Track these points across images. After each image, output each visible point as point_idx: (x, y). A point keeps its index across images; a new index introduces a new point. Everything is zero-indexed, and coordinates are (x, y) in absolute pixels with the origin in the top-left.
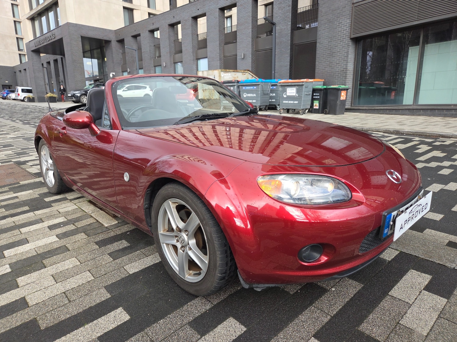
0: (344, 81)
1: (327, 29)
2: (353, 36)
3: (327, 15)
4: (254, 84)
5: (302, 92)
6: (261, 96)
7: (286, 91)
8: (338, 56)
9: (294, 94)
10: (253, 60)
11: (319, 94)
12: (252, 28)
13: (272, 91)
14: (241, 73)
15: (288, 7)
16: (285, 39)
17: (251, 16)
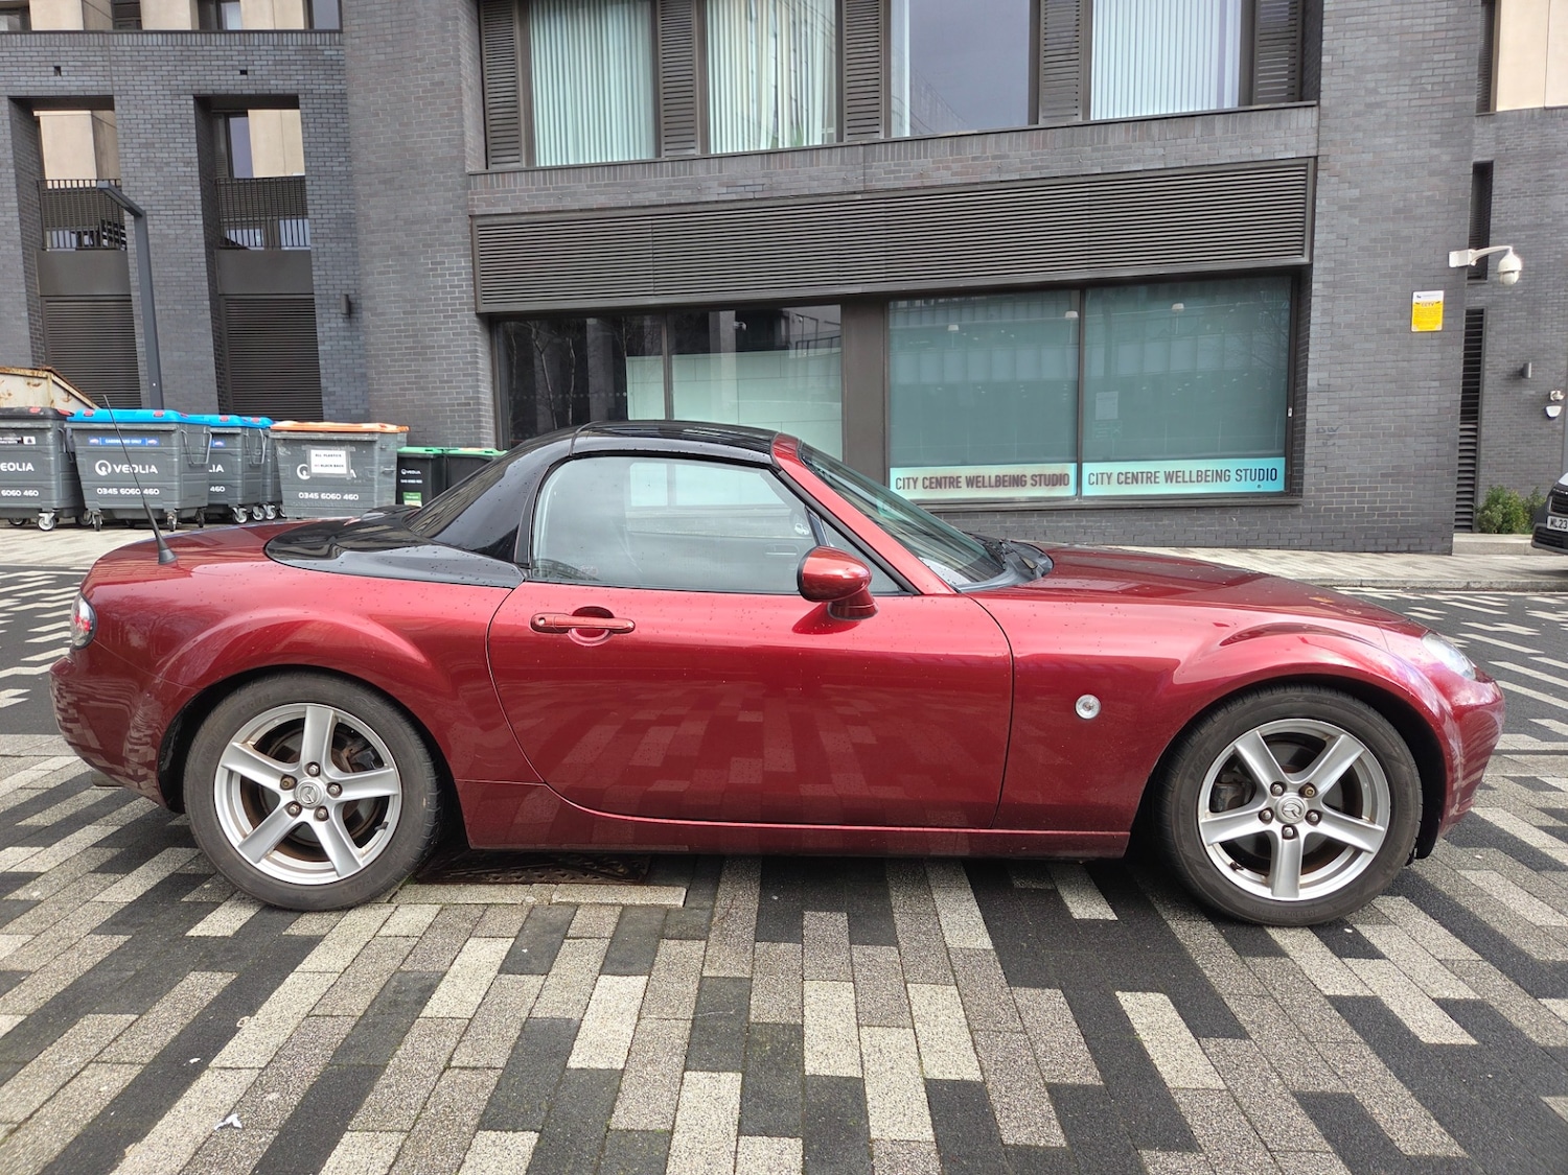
0: (473, 434)
1: (394, 272)
2: (484, 309)
3: (389, 231)
4: (145, 427)
5: (373, 465)
6: (180, 473)
7: (305, 460)
8: (445, 359)
9: (343, 471)
10: (36, 329)
11: (419, 472)
12: (20, 210)
13: (216, 456)
14: (22, 379)
15: (182, 164)
16: (184, 274)
17: (11, 161)
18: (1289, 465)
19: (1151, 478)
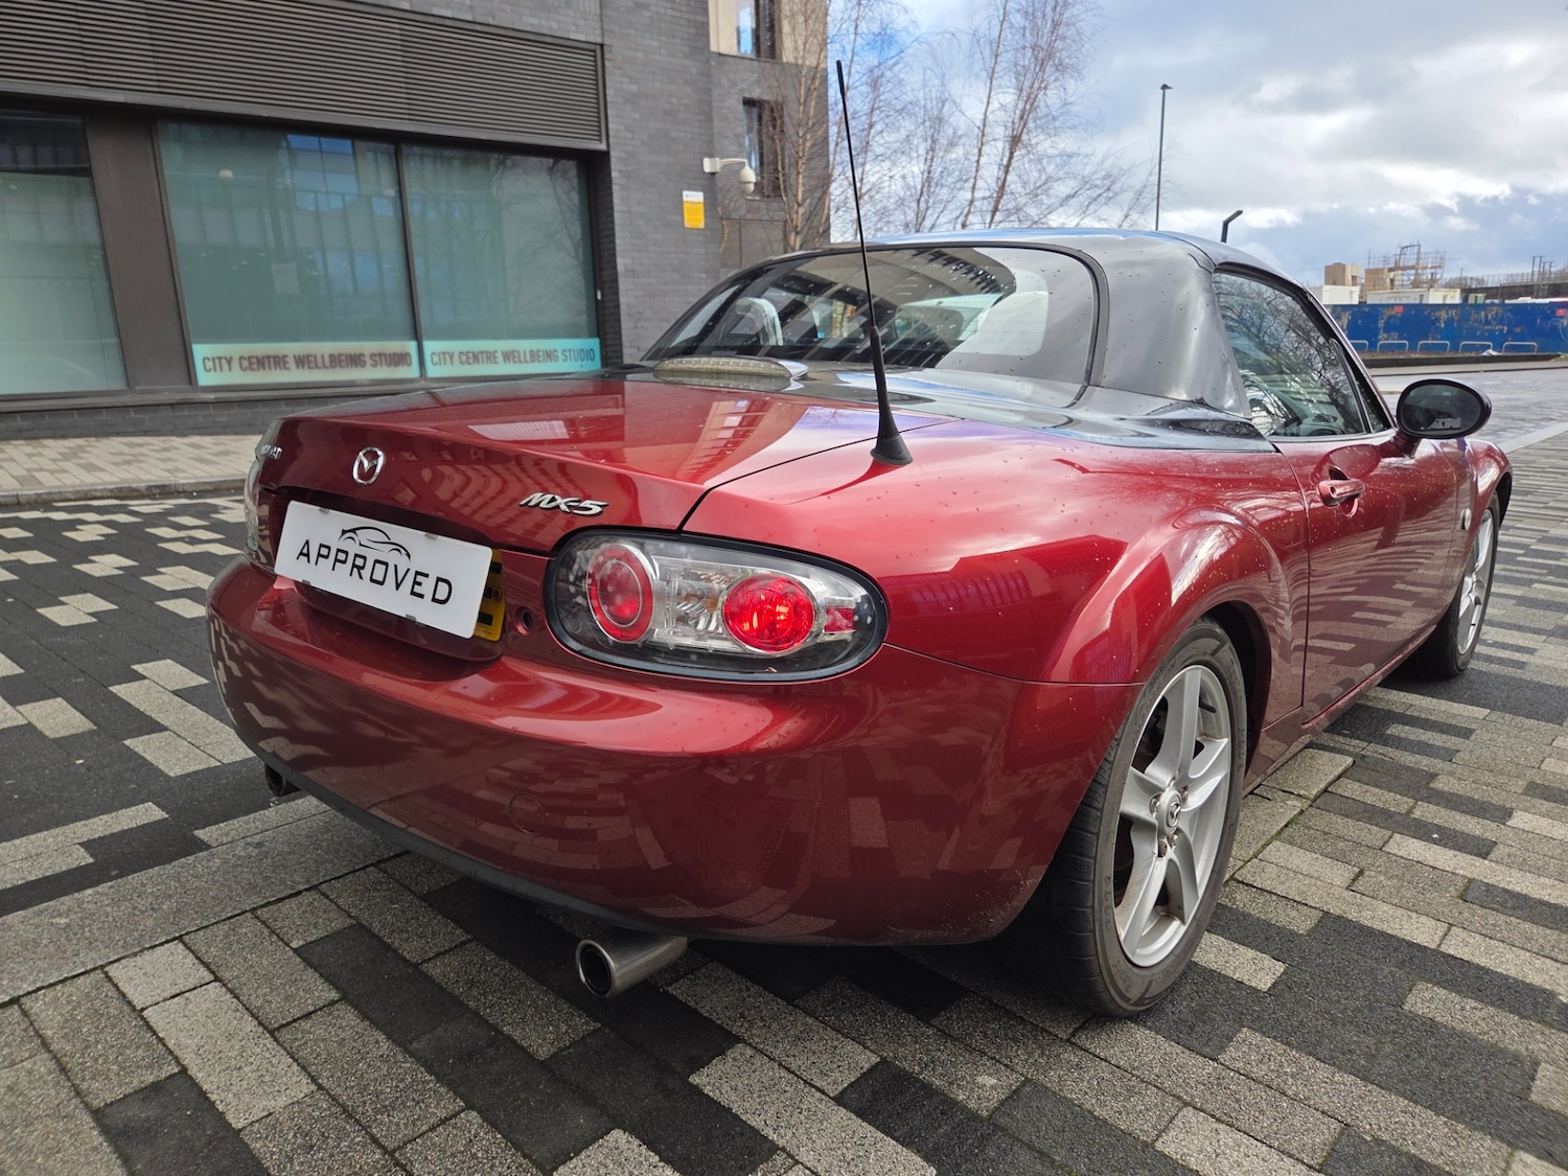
18: (603, 346)
19: (490, 357)
